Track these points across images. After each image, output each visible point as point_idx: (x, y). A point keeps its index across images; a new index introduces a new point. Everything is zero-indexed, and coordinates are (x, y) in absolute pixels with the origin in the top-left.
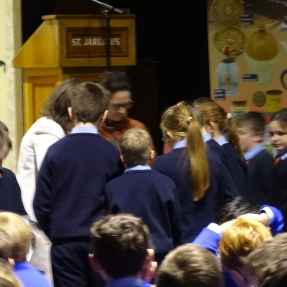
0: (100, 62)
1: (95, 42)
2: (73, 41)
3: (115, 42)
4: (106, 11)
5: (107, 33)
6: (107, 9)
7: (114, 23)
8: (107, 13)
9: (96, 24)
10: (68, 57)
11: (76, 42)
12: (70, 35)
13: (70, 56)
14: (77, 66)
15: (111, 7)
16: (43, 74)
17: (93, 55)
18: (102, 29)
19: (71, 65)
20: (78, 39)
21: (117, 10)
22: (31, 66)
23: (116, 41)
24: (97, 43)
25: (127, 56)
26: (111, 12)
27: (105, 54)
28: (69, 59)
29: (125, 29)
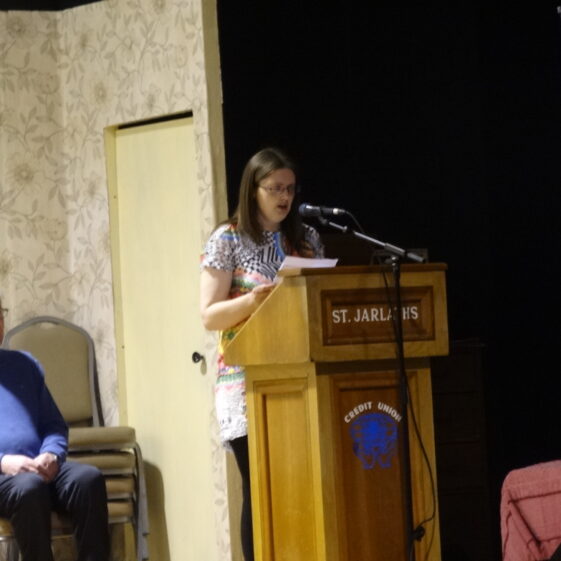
0: (385, 351)
1: (374, 315)
2: (334, 314)
3: (411, 314)
4: (394, 258)
5: (395, 298)
6: (395, 254)
7: (409, 280)
8: (394, 261)
9: (375, 281)
10: (325, 344)
11: (339, 316)
12: (328, 304)
13: (329, 341)
14: (343, 359)
15: (402, 251)
16: (281, 376)
17: (370, 338)
18: (387, 290)
19: (332, 359)
20: (344, 311)
21: (412, 256)
22: (258, 362)
23: (413, 312)
24: (379, 316)
25: (433, 338)
26: (403, 260)
27: (393, 337)
28: (326, 347)
29: (428, 290)
